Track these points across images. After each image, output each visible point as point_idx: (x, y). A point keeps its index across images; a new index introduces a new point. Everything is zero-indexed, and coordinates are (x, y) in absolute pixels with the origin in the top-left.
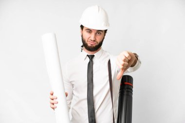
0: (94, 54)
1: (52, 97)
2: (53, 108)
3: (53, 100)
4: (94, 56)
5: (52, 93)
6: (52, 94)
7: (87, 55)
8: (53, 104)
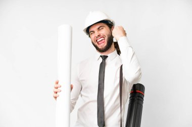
0: (108, 55)
3: (57, 88)
6: (57, 83)
7: (101, 56)
8: (57, 93)
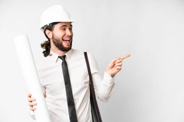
0: (66, 54)
1: (30, 99)
2: (33, 110)
3: (31, 102)
4: (65, 56)
5: (29, 95)
6: (30, 97)
7: (59, 57)
8: (32, 106)
